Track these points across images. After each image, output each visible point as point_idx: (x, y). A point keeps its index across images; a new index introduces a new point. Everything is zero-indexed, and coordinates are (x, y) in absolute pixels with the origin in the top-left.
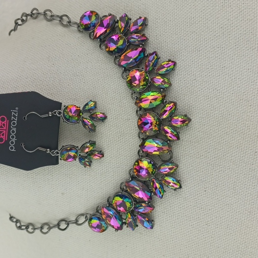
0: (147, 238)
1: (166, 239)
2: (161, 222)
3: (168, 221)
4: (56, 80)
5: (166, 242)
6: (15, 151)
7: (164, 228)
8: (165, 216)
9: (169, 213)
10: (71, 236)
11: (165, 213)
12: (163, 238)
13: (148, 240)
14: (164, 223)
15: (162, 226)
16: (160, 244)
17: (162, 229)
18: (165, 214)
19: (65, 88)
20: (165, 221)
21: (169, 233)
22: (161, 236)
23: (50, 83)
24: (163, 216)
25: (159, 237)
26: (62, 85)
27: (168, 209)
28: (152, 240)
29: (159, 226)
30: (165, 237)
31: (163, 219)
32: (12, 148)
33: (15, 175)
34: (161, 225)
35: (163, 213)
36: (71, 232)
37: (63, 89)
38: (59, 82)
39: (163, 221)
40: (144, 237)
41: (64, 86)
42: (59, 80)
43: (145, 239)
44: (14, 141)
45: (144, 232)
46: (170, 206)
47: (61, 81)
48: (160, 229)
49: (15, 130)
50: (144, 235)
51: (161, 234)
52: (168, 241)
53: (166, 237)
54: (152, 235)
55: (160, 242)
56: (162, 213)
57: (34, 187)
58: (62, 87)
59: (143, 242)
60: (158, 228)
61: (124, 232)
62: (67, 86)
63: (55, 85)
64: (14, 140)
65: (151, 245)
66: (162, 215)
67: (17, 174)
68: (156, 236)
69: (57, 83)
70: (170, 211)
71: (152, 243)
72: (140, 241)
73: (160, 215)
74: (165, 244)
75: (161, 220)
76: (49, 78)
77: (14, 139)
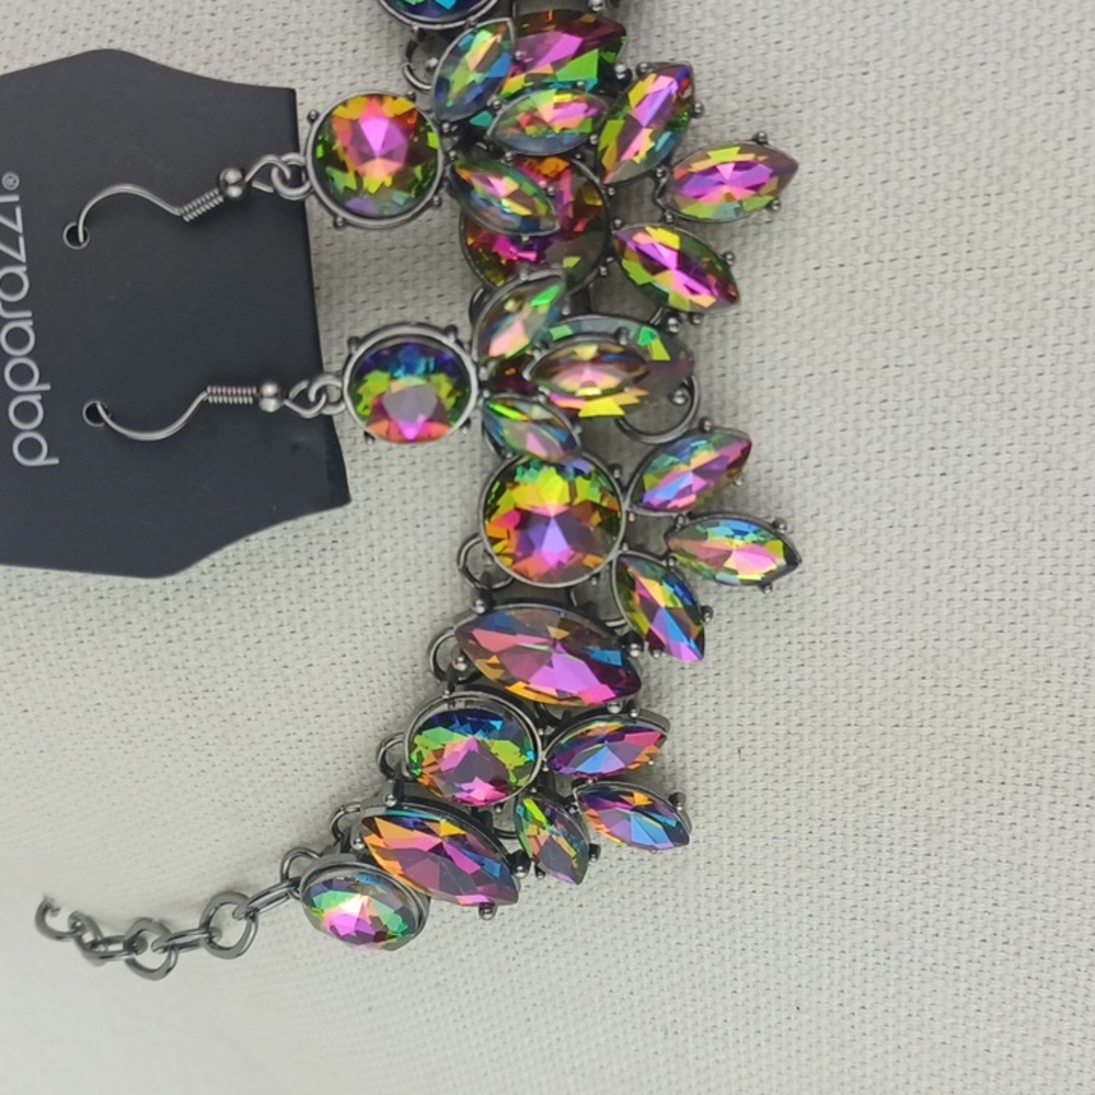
0: (930, 947)
1: (1061, 942)
2: (1018, 844)
3: (1068, 835)
4: (257, 21)
5: (1060, 958)
6: (55, 461)
7: (1041, 879)
8: (1045, 807)
9: (1073, 785)
10: (438, 984)
11: (1047, 783)
12: (1037, 938)
13: (941, 955)
14: (1044, 846)
15: (1028, 870)
16: (1022, 974)
17: (1028, 884)
18: (1047, 791)
19: (324, 65)
20: (1044, 833)
21: (1077, 905)
22: (1026, 929)
23: (218, 46)
24: (1033, 805)
25: (1013, 935)
26: (302, 50)
27: (1063, 762)
28: (964, 958)
29: (1004, 867)
30: (1050, 932)
31: (1031, 821)
32: (30, 448)
33: (66, 663)
34: (1017, 860)
35: (1034, 790)
36: (441, 959)
37: (311, 74)
38: (279, 35)
39: (1031, 837)
40: (907, 944)
41: (313, 58)
42: (280, 20)
43: (918, 953)
44: (35, 400)
45: (907, 916)
46: (1076, 738)
47: (292, 27)
48: (1015, 889)
49: (27, 326)
50: (907, 929)
51: (1027, 914)
52: (1072, 952)
53: (1062, 927)
54: (966, 928)
55: (1023, 960)
56: (1022, 789)
57: (193, 722)
58: (300, 67)
59: (904, 972)
60: (1003, 880)
61: (772, 930)
62: (337, 56)
63: (254, 52)
64: (32, 391)
65: (963, 986)
66: (1021, 798)
67: (84, 655)
68: (989, 931)
69: (267, 42)
70: (1075, 770)
71: (963, 972)
72: (883, 969)
73: (1008, 803)
74: (1058, 972)
75: (1018, 830)
76: (207, 17)
77: (32, 386)
